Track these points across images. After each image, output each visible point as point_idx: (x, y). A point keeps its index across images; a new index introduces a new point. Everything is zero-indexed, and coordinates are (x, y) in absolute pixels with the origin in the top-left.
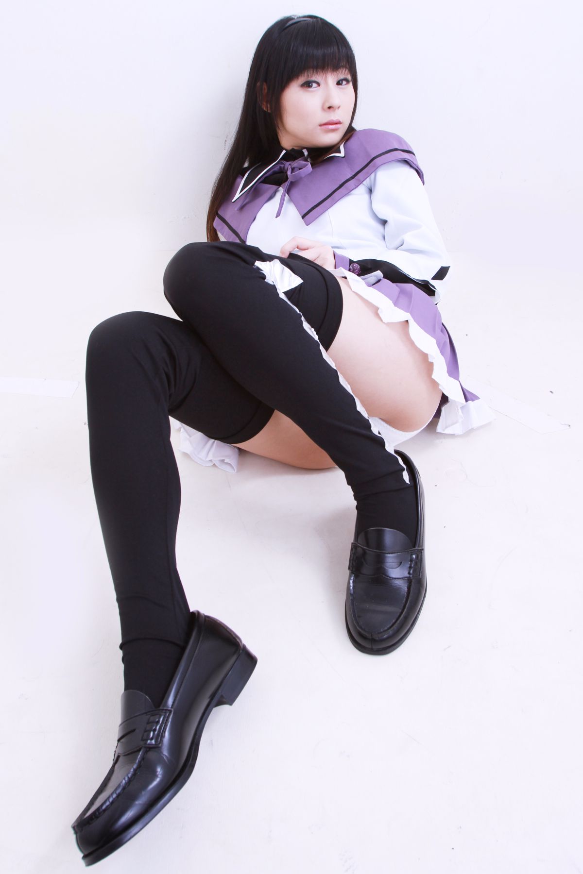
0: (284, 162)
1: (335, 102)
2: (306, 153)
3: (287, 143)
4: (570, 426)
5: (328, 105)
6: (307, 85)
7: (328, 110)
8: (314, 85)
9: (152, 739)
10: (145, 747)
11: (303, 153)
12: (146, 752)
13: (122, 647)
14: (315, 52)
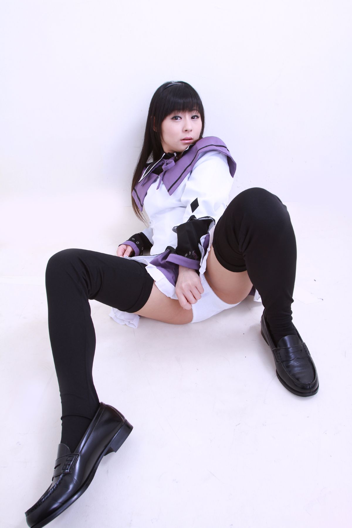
0: (164, 160)
1: (189, 127)
2: (175, 154)
3: (166, 149)
4: (323, 299)
5: (185, 129)
6: (175, 118)
7: (185, 132)
8: (179, 118)
9: (67, 469)
10: (63, 473)
11: (174, 155)
12: (64, 476)
13: (62, 418)
14: (179, 101)
